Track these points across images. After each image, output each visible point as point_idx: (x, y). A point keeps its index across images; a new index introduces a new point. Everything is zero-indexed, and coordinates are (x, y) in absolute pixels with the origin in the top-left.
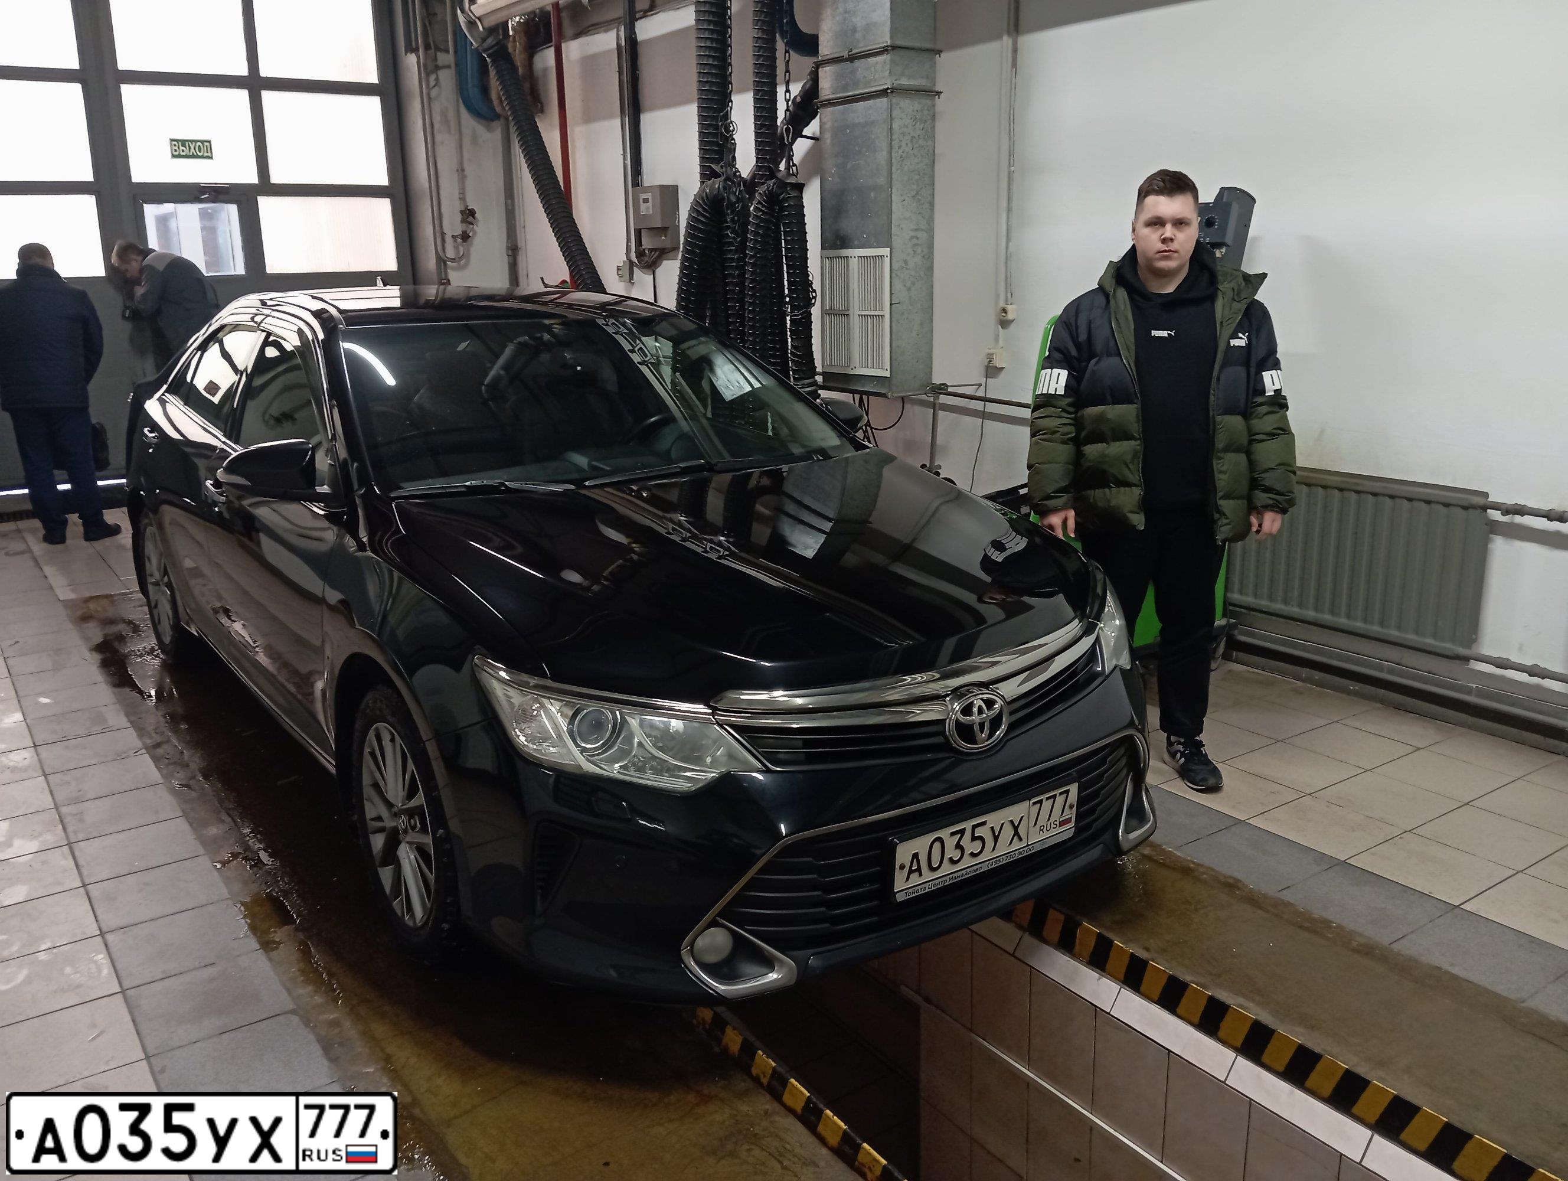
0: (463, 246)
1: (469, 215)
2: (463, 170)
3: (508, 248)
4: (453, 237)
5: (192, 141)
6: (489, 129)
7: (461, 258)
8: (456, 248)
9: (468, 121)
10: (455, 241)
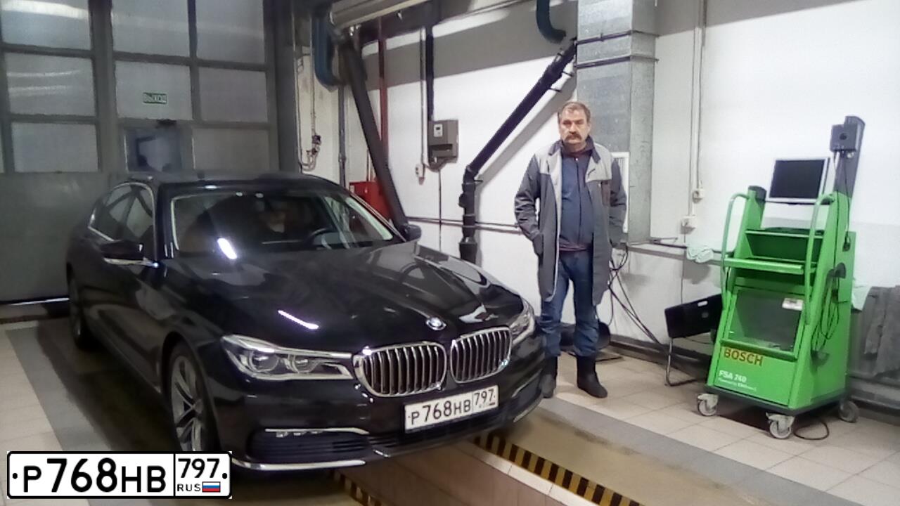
0: (312, 156)
1: (317, 139)
2: (314, 113)
3: (339, 158)
4: (308, 152)
5: (155, 94)
6: (330, 90)
7: (311, 164)
8: (309, 159)
9: (319, 86)
10: (308, 154)
